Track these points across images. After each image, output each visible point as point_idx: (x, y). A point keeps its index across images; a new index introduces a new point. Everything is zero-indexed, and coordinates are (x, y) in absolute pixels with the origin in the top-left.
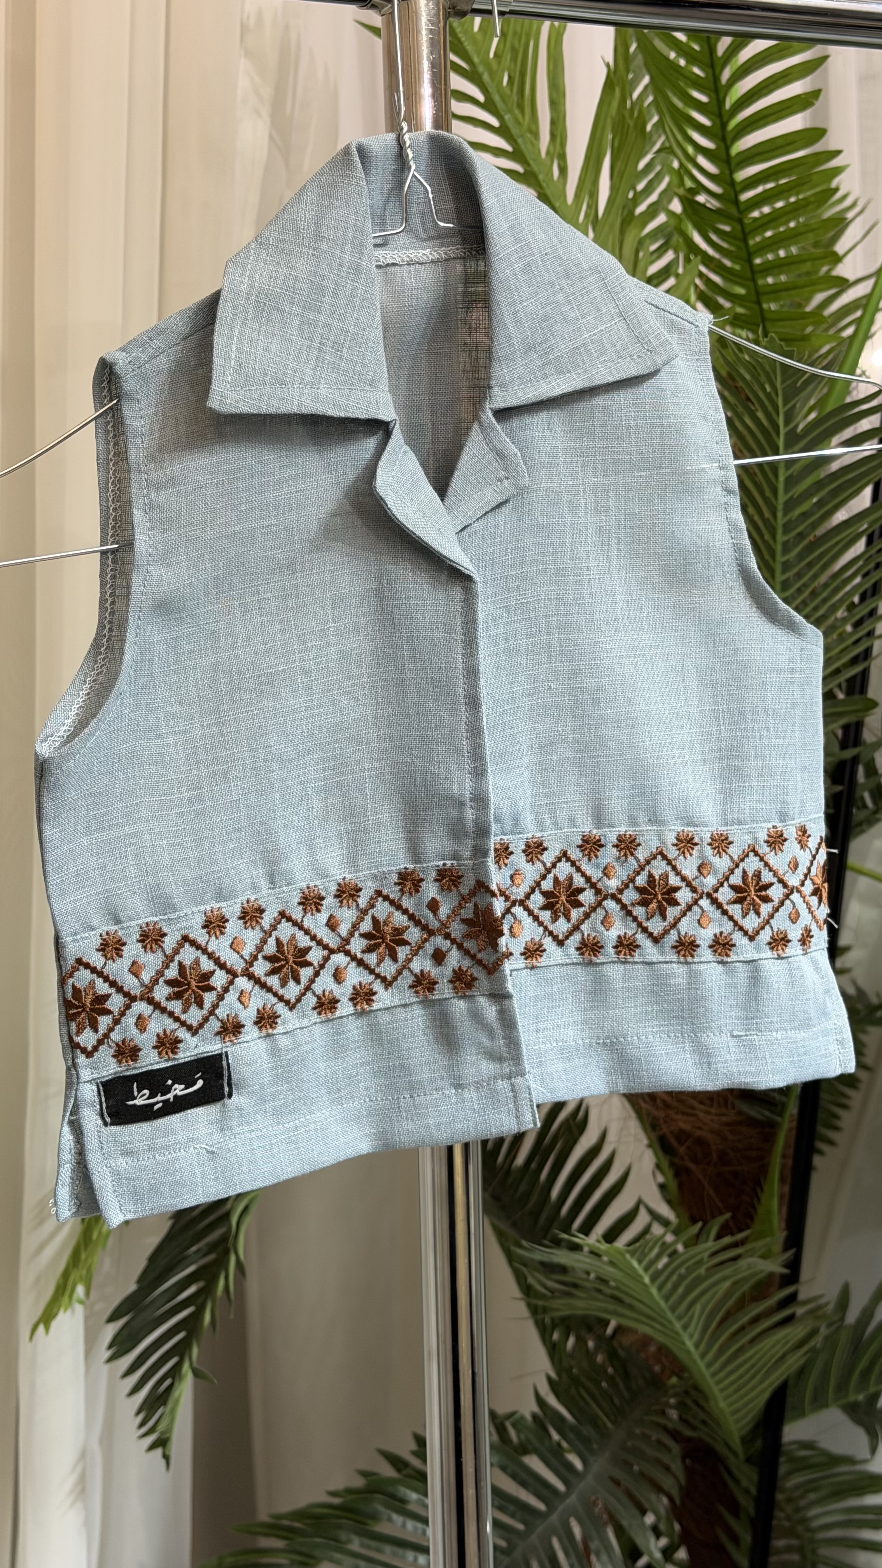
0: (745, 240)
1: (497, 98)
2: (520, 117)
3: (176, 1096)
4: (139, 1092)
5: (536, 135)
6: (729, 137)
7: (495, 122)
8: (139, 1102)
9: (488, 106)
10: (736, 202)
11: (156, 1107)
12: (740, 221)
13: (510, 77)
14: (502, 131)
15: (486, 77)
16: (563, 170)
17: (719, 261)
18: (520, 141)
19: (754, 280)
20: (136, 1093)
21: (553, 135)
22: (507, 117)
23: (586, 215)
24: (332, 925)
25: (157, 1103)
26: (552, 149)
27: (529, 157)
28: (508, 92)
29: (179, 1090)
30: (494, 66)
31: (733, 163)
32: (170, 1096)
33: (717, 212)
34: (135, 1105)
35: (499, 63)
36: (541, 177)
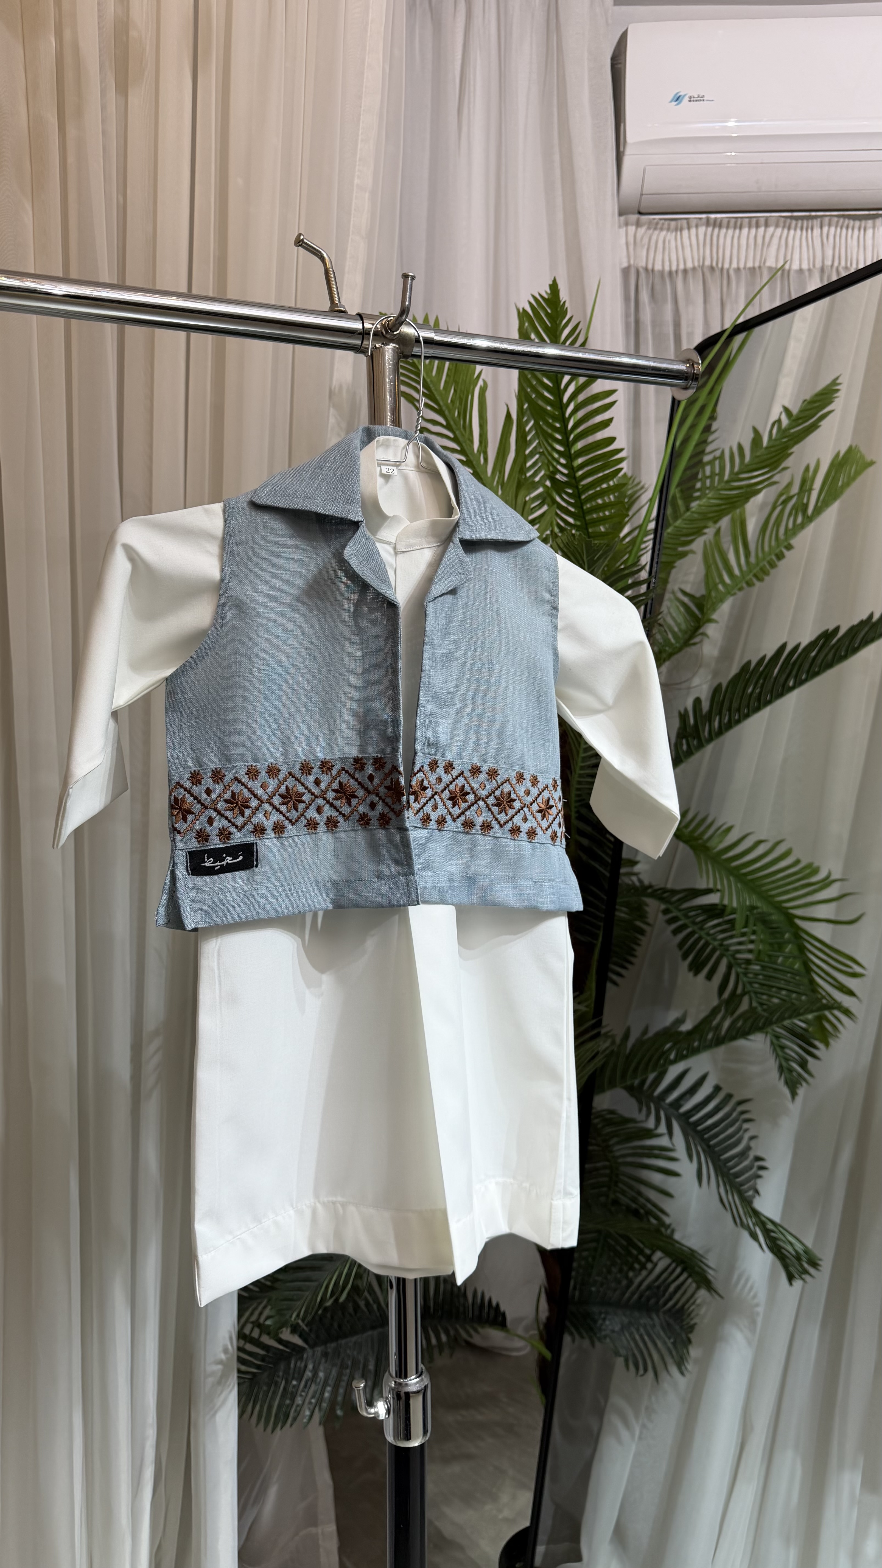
0: (580, 497)
1: (452, 423)
2: (464, 432)
3: (227, 863)
4: (208, 859)
5: (472, 441)
6: (570, 444)
7: (451, 435)
8: (207, 864)
9: (448, 427)
10: (575, 477)
11: (216, 868)
12: (577, 487)
13: (458, 412)
14: (455, 440)
15: (447, 413)
16: (486, 459)
17: (567, 508)
18: (464, 444)
19: (584, 518)
20: (206, 860)
21: (481, 442)
22: (457, 432)
23: (498, 482)
24: (317, 782)
25: (217, 866)
26: (480, 449)
27: (468, 452)
28: (458, 419)
29: (229, 860)
30: (451, 406)
31: (573, 456)
32: (224, 863)
33: (566, 483)
34: (205, 866)
35: (453, 405)
36: (474, 463)
